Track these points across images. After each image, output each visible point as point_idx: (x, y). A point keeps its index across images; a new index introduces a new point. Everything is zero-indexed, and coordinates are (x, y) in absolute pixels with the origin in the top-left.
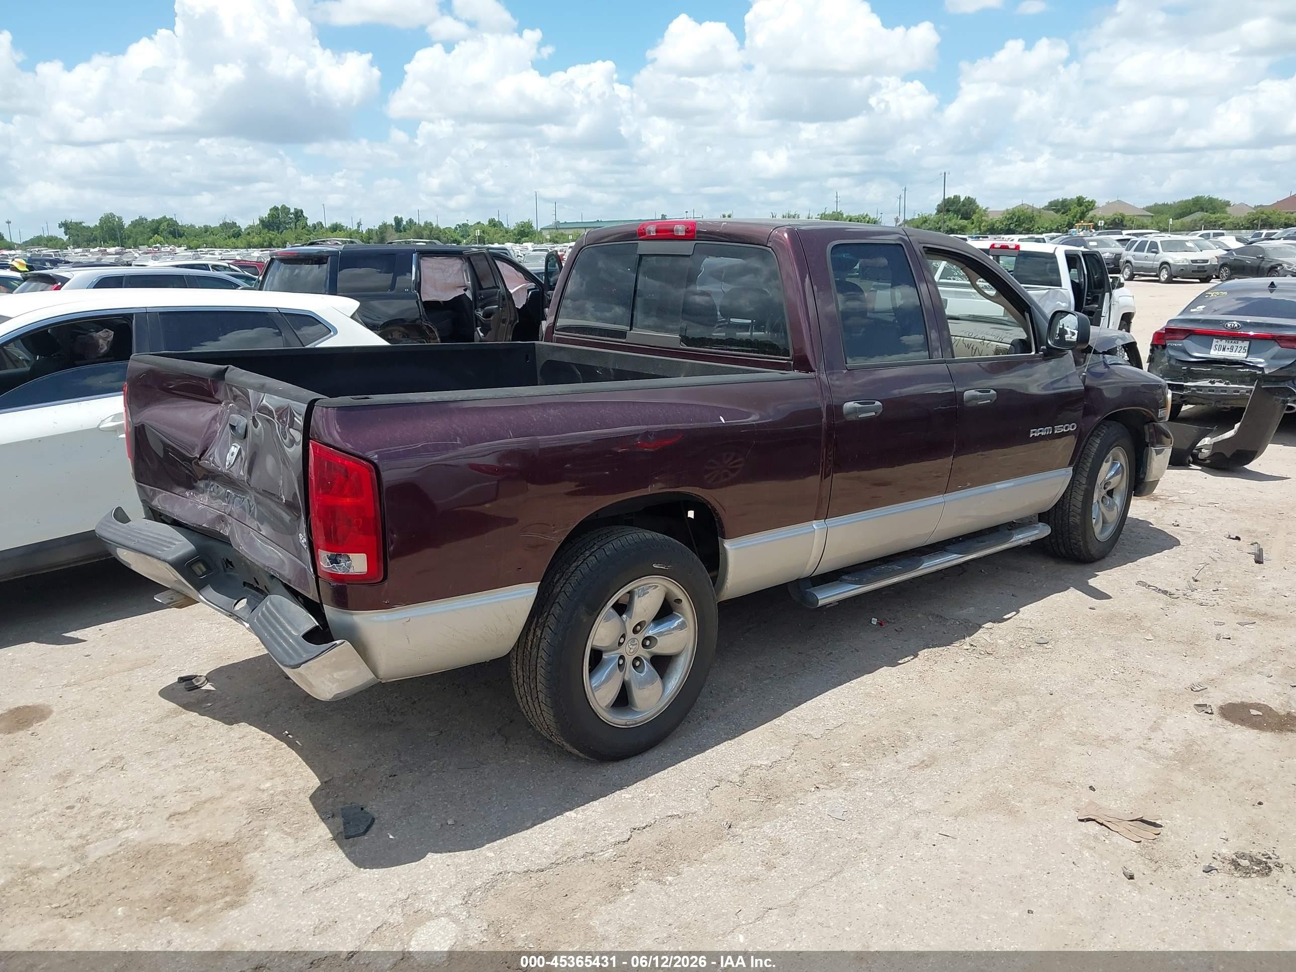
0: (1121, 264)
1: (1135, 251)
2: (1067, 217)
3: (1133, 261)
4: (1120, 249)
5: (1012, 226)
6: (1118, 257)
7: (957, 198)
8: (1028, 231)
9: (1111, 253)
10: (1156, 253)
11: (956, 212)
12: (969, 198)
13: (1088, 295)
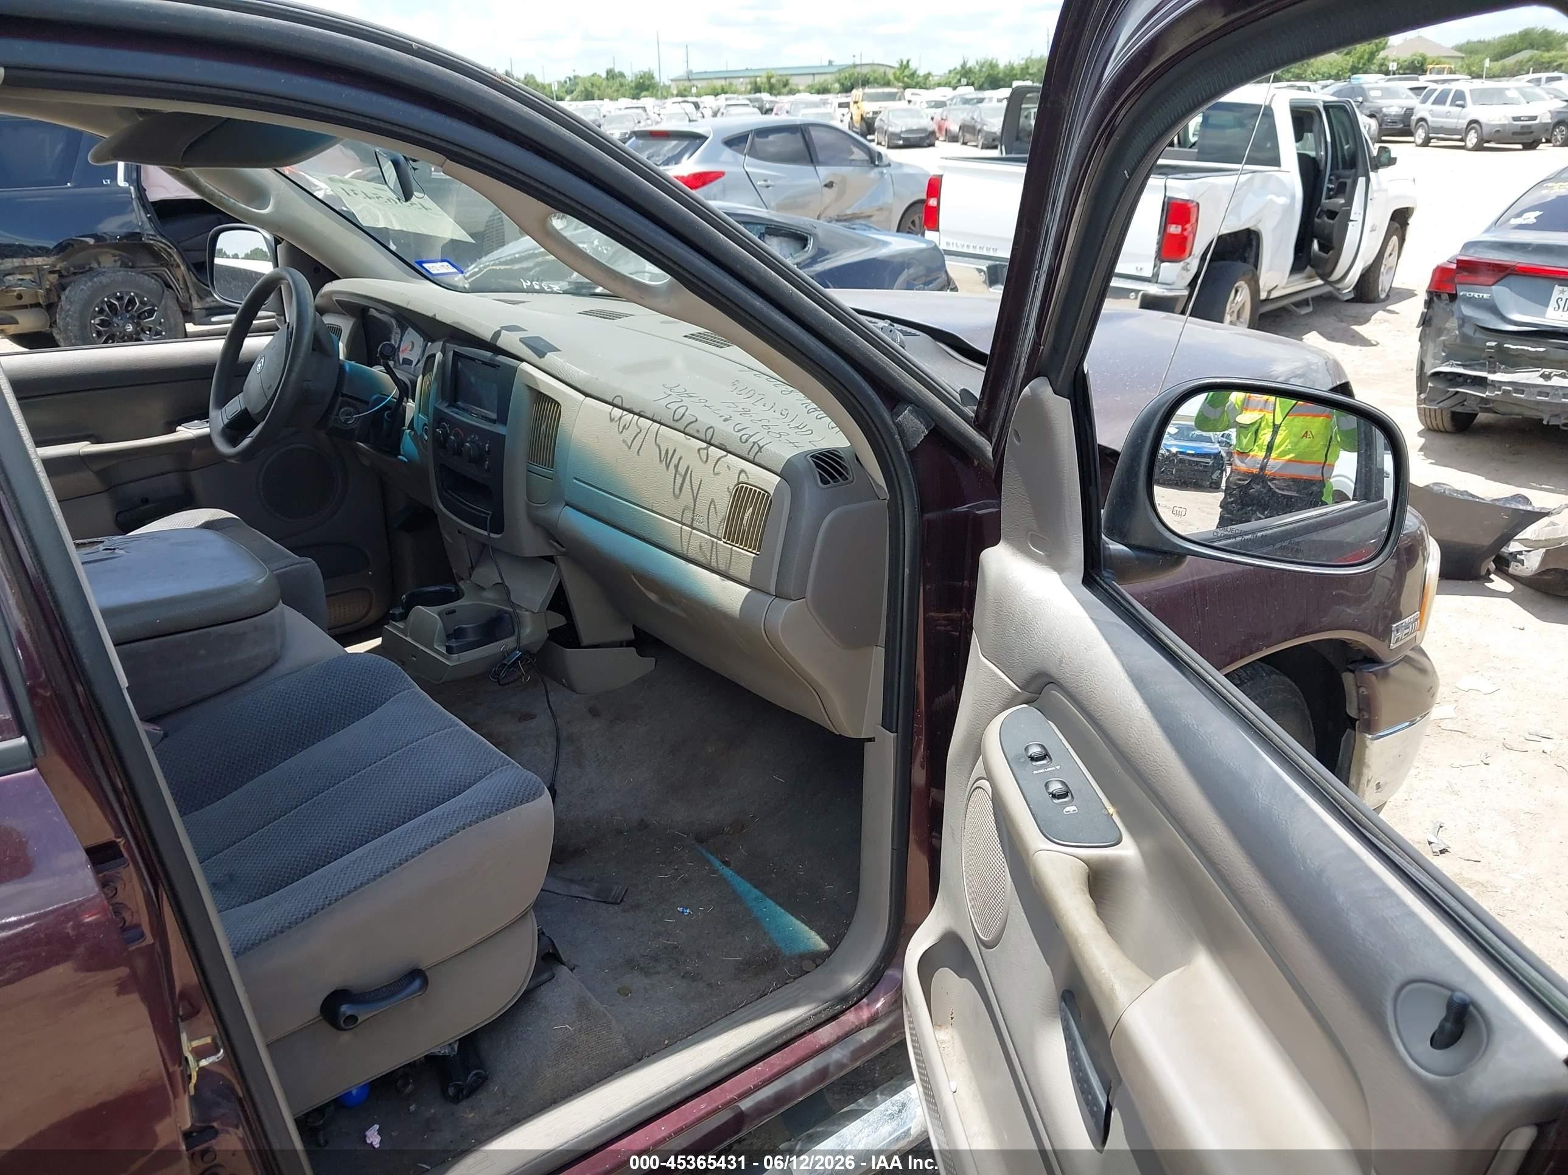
0: (1413, 123)
1: (1434, 103)
2: (1351, 59)
3: (1430, 119)
4: (1414, 102)
6: (1410, 112)
9: (1400, 107)
10: (1463, 106)
13: (1330, 181)
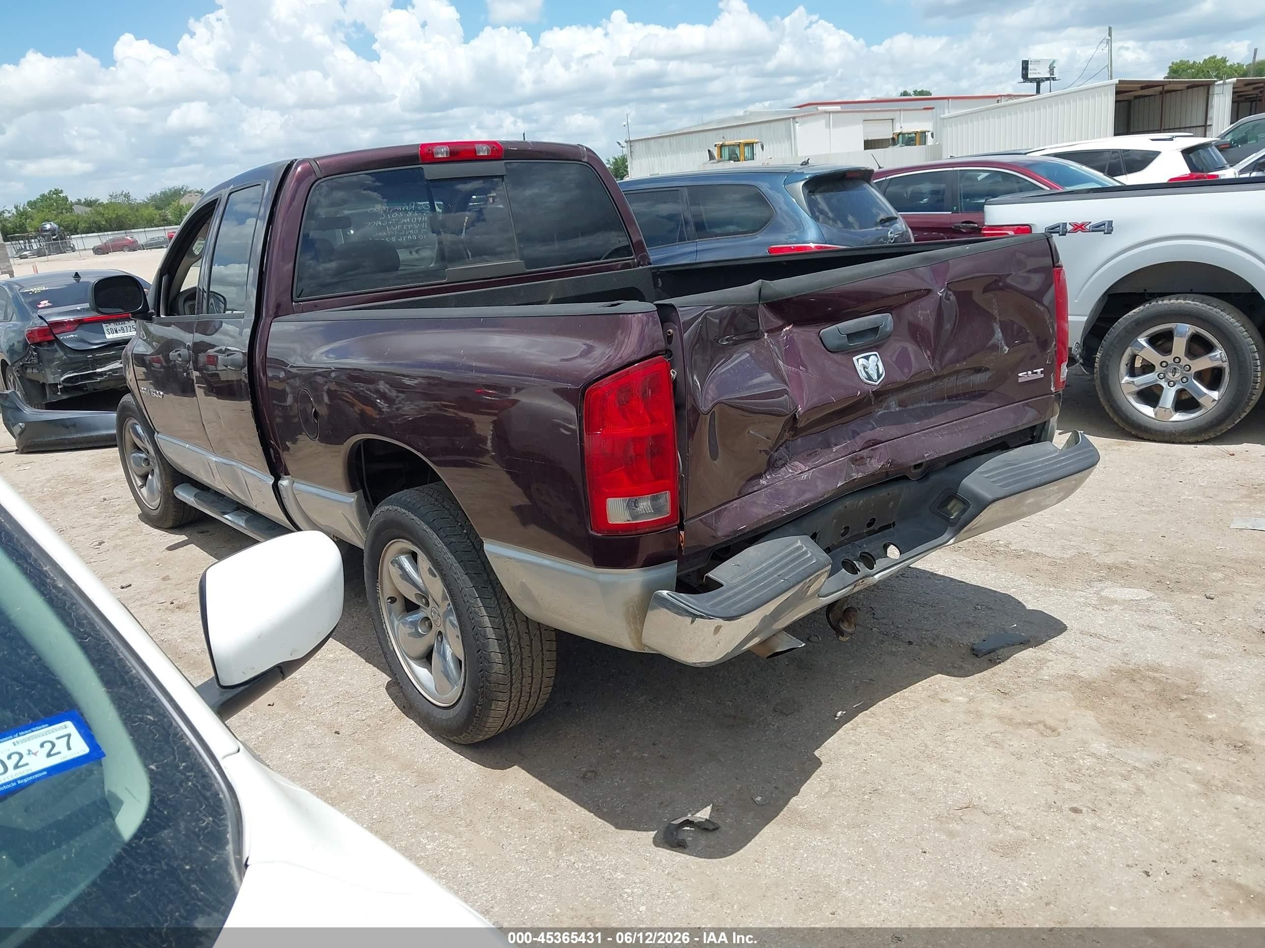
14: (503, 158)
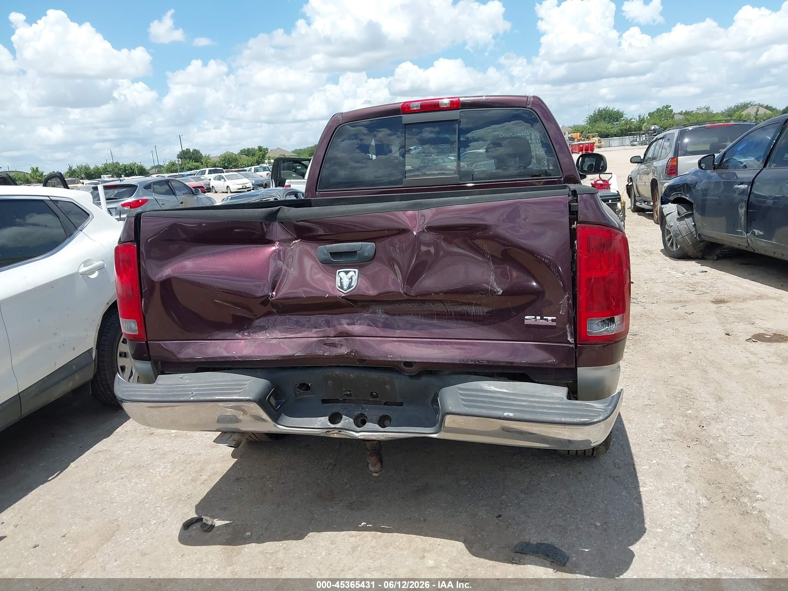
2: (255, 158)
5: (226, 164)
7: (188, 150)
8: (236, 167)
11: (190, 158)
12: (195, 150)
14: (460, 108)
